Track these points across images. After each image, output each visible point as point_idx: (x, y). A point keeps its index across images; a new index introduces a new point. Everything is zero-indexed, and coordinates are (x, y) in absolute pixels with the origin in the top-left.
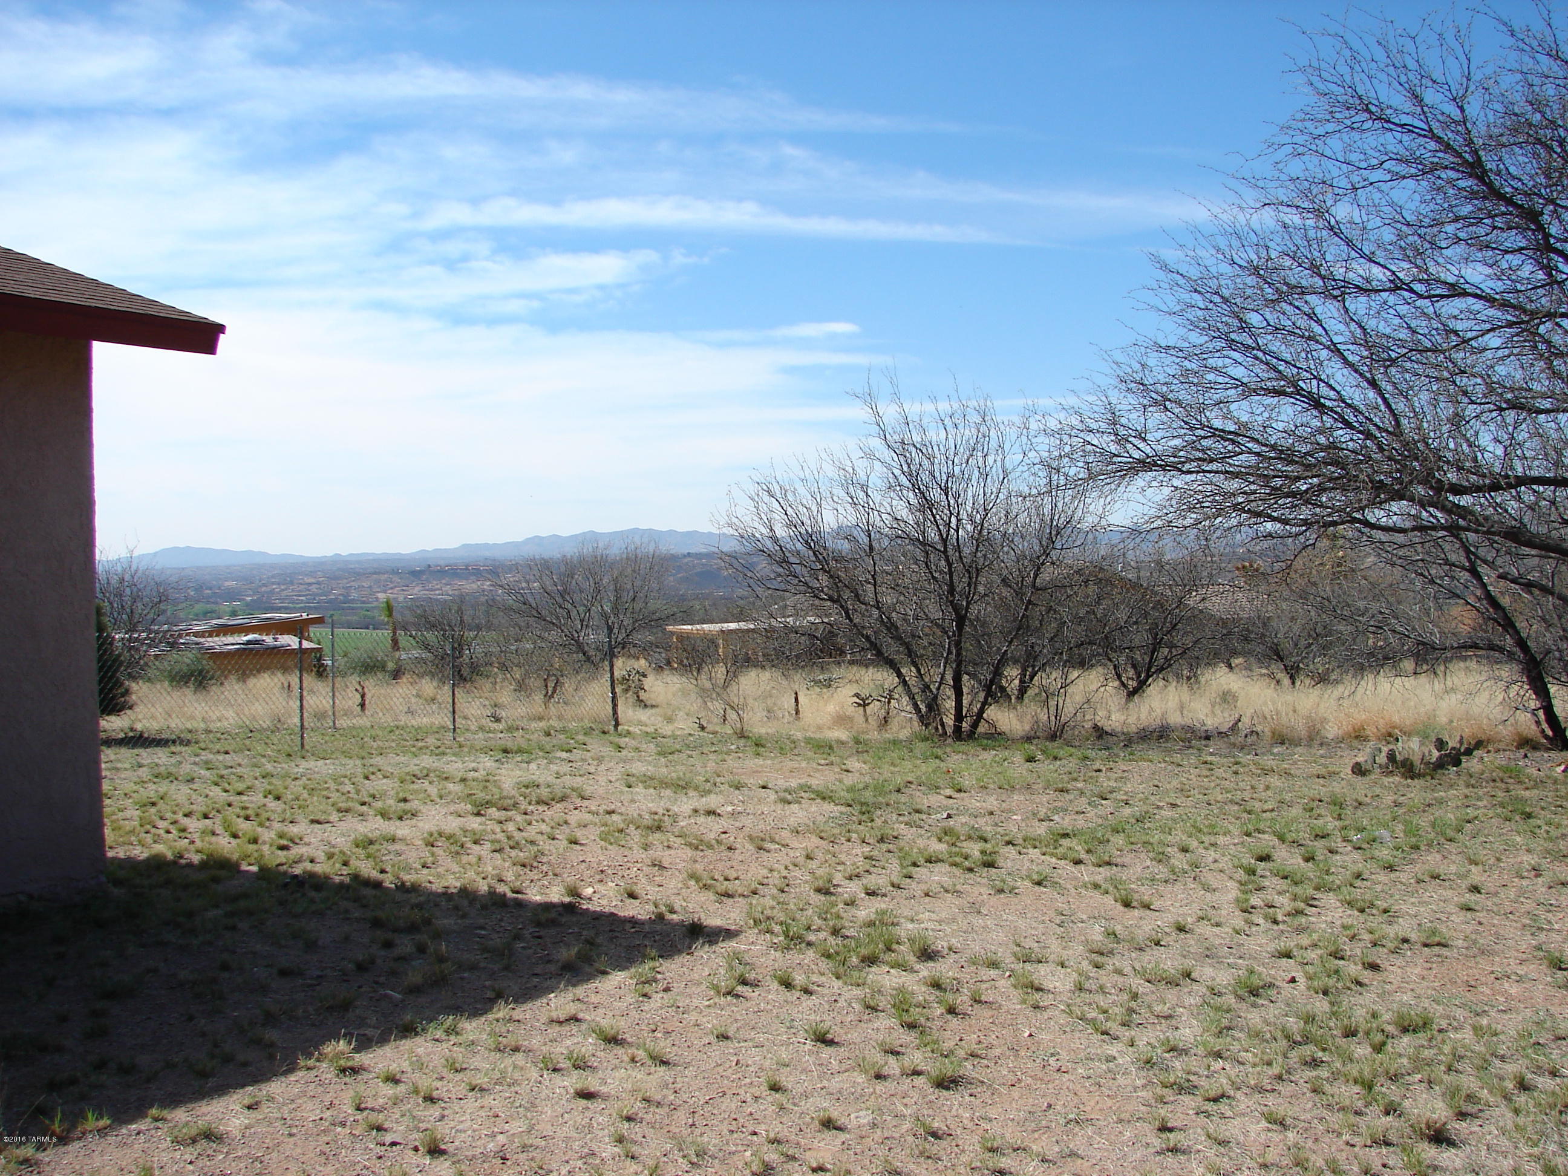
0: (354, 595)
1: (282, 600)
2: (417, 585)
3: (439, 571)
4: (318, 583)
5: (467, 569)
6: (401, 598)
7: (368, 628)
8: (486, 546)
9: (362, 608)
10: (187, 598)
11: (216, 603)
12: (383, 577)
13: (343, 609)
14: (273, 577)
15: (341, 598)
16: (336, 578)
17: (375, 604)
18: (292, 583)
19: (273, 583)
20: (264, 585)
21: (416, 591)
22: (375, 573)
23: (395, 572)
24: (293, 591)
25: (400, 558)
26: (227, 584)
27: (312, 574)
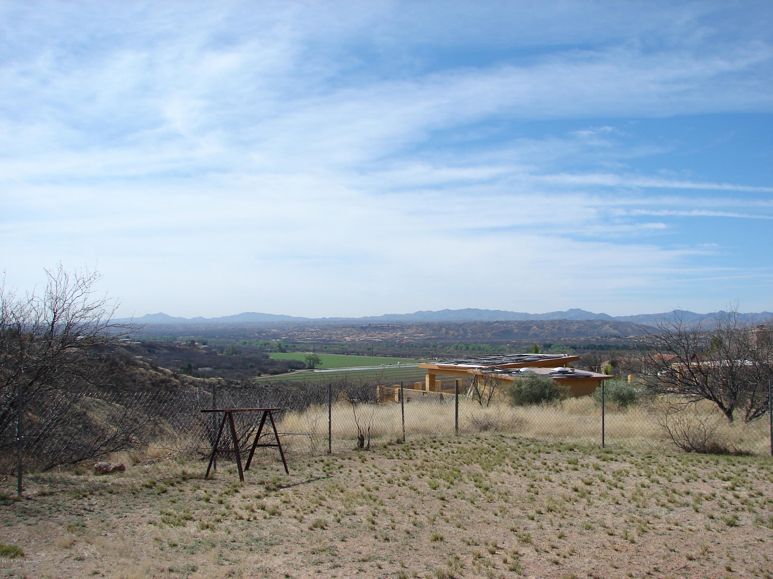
0: (334, 337)
1: (300, 339)
2: (364, 333)
3: (375, 327)
4: (317, 331)
5: (388, 326)
6: (357, 340)
7: (344, 354)
8: (396, 315)
9: (339, 344)
10: (254, 337)
11: (268, 339)
12: (348, 329)
13: (330, 344)
14: (295, 328)
15: (328, 339)
16: (325, 329)
17: (345, 342)
18: (304, 331)
19: (295, 331)
20: (291, 332)
21: (364, 337)
22: (344, 327)
23: (353, 327)
24: (304, 335)
25: (354, 320)
26: (273, 330)
27: (313, 327)
